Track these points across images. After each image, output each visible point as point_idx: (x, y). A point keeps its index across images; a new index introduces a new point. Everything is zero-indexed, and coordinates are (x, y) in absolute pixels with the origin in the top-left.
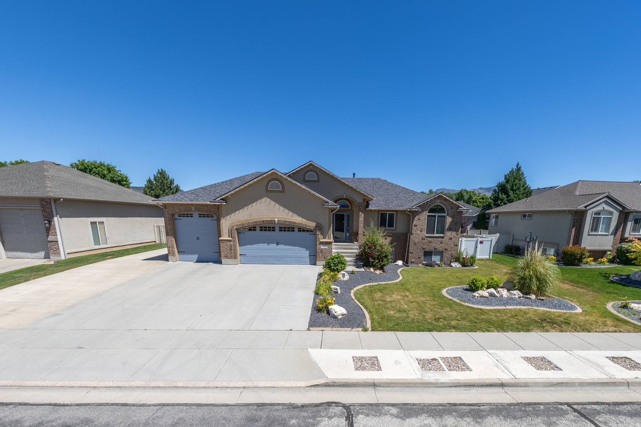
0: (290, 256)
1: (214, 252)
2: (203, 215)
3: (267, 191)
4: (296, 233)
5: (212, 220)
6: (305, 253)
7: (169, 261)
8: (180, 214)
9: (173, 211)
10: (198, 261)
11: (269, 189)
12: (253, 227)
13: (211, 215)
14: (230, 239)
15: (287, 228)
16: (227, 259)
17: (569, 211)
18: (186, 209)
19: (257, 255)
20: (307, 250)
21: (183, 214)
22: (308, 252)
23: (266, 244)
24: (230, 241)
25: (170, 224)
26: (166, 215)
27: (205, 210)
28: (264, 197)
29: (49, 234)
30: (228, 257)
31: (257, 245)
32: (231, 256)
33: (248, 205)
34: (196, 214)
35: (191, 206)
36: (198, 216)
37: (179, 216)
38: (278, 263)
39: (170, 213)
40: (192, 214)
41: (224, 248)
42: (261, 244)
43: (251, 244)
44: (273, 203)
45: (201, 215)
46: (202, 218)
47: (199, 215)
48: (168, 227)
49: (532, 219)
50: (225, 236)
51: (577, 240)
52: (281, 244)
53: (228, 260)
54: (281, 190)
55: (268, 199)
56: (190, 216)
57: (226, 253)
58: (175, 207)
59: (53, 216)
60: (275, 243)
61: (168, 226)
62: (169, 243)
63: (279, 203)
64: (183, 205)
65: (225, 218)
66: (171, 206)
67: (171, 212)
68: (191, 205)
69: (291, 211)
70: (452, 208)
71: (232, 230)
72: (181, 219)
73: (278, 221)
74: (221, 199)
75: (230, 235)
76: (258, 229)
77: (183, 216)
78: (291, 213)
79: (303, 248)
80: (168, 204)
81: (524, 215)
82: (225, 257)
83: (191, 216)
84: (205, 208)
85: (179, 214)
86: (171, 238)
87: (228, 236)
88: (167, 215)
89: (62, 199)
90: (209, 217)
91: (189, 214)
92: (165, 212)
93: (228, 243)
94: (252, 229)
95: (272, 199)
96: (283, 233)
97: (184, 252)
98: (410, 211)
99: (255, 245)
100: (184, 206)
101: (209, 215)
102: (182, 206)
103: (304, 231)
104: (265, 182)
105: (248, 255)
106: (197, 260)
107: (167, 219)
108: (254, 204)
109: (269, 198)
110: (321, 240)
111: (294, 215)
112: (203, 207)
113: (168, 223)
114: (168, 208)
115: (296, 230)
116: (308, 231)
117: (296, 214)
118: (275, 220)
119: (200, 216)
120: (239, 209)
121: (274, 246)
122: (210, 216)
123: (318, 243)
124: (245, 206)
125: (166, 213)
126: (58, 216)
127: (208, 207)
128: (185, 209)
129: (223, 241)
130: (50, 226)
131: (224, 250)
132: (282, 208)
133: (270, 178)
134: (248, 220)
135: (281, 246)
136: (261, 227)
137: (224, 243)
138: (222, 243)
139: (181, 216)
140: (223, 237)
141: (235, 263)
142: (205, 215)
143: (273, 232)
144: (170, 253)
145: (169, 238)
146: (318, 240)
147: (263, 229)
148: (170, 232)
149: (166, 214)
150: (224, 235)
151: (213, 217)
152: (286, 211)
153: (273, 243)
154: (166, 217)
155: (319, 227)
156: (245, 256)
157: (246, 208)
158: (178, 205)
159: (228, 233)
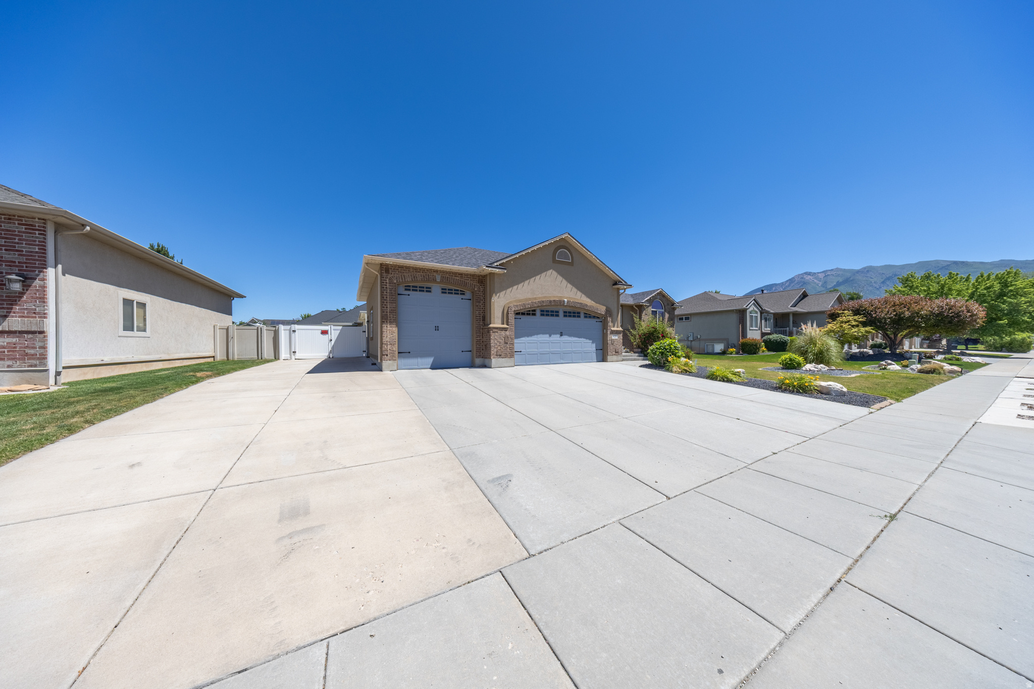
0: (576, 351)
1: (462, 351)
2: (449, 290)
3: (554, 261)
4: (582, 320)
5: (462, 299)
6: (590, 346)
7: (382, 371)
8: (409, 286)
9: (402, 279)
10: (433, 367)
11: (557, 259)
12: (532, 311)
13: (461, 291)
14: (505, 326)
15: (573, 312)
16: (499, 359)
17: (736, 310)
18: (426, 278)
19: (536, 351)
20: (593, 343)
21: (413, 287)
22: (594, 345)
23: (548, 335)
24: (505, 329)
25: (393, 300)
26: (386, 285)
27: (458, 282)
28: (550, 269)
29: (10, 312)
30: (501, 355)
31: (536, 336)
32: (506, 354)
33: (530, 278)
34: (436, 288)
35: (435, 274)
36: (440, 291)
37: (406, 290)
38: (562, 361)
39: (395, 282)
40: (430, 288)
41: (496, 340)
42: (541, 335)
43: (528, 336)
44: (560, 278)
45: (446, 289)
46: (447, 295)
47: (442, 289)
48: (388, 306)
49: (691, 321)
50: (496, 323)
51: (744, 335)
52: (565, 335)
53: (501, 360)
54: (570, 261)
55: (554, 272)
56: (427, 291)
57: (499, 348)
58: (406, 273)
59: (46, 265)
60: (558, 334)
61: (388, 304)
62: (387, 337)
63: (566, 279)
64: (420, 270)
65: (498, 295)
66: (397, 269)
67: (397, 281)
68: (434, 271)
69: (579, 290)
70: (668, 304)
71: (509, 313)
72: (409, 295)
73: (568, 302)
74: (500, 265)
75: (505, 320)
76: (538, 313)
77: (413, 290)
78: (579, 293)
79: (590, 339)
80: (392, 267)
81: (680, 318)
82: (497, 355)
83: (429, 290)
84: (457, 278)
85: (406, 286)
86: (391, 327)
87: (501, 322)
88: (388, 285)
89: (88, 228)
90: (458, 294)
91: (425, 286)
92: (386, 280)
93: (503, 333)
94: (531, 313)
95: (559, 273)
96: (568, 319)
97: (409, 353)
98: (636, 306)
99: (533, 337)
100: (422, 272)
101: (458, 290)
102: (419, 272)
103: (590, 317)
104: (552, 249)
105: (524, 352)
106: (431, 366)
107: (388, 291)
108: (538, 277)
109: (556, 271)
110: (613, 329)
111: (583, 295)
112: (455, 276)
113: (388, 299)
114: (392, 274)
115: (582, 315)
116: (594, 317)
117: (585, 294)
118: (564, 301)
119: (444, 291)
120: (518, 283)
121: (556, 337)
122: (459, 292)
123: (609, 333)
124: (527, 280)
125: (388, 281)
126: (60, 267)
127: (462, 277)
128: (424, 277)
129: (496, 330)
130: (23, 290)
131: (496, 344)
132: (569, 286)
133: (558, 244)
134: (530, 299)
135: (565, 338)
136: (542, 311)
137: (496, 333)
138: (493, 332)
139: (409, 290)
140: (494, 324)
141: (510, 364)
142: (452, 290)
143: (557, 318)
144: (387, 355)
145: (387, 327)
146: (608, 328)
147: (545, 313)
148: (392, 316)
149: (386, 283)
150: (496, 320)
151: (464, 294)
152: (575, 290)
153: (556, 334)
154: (386, 288)
155: (609, 312)
156: (519, 353)
157: (527, 282)
158: (411, 270)
159: (501, 317)
